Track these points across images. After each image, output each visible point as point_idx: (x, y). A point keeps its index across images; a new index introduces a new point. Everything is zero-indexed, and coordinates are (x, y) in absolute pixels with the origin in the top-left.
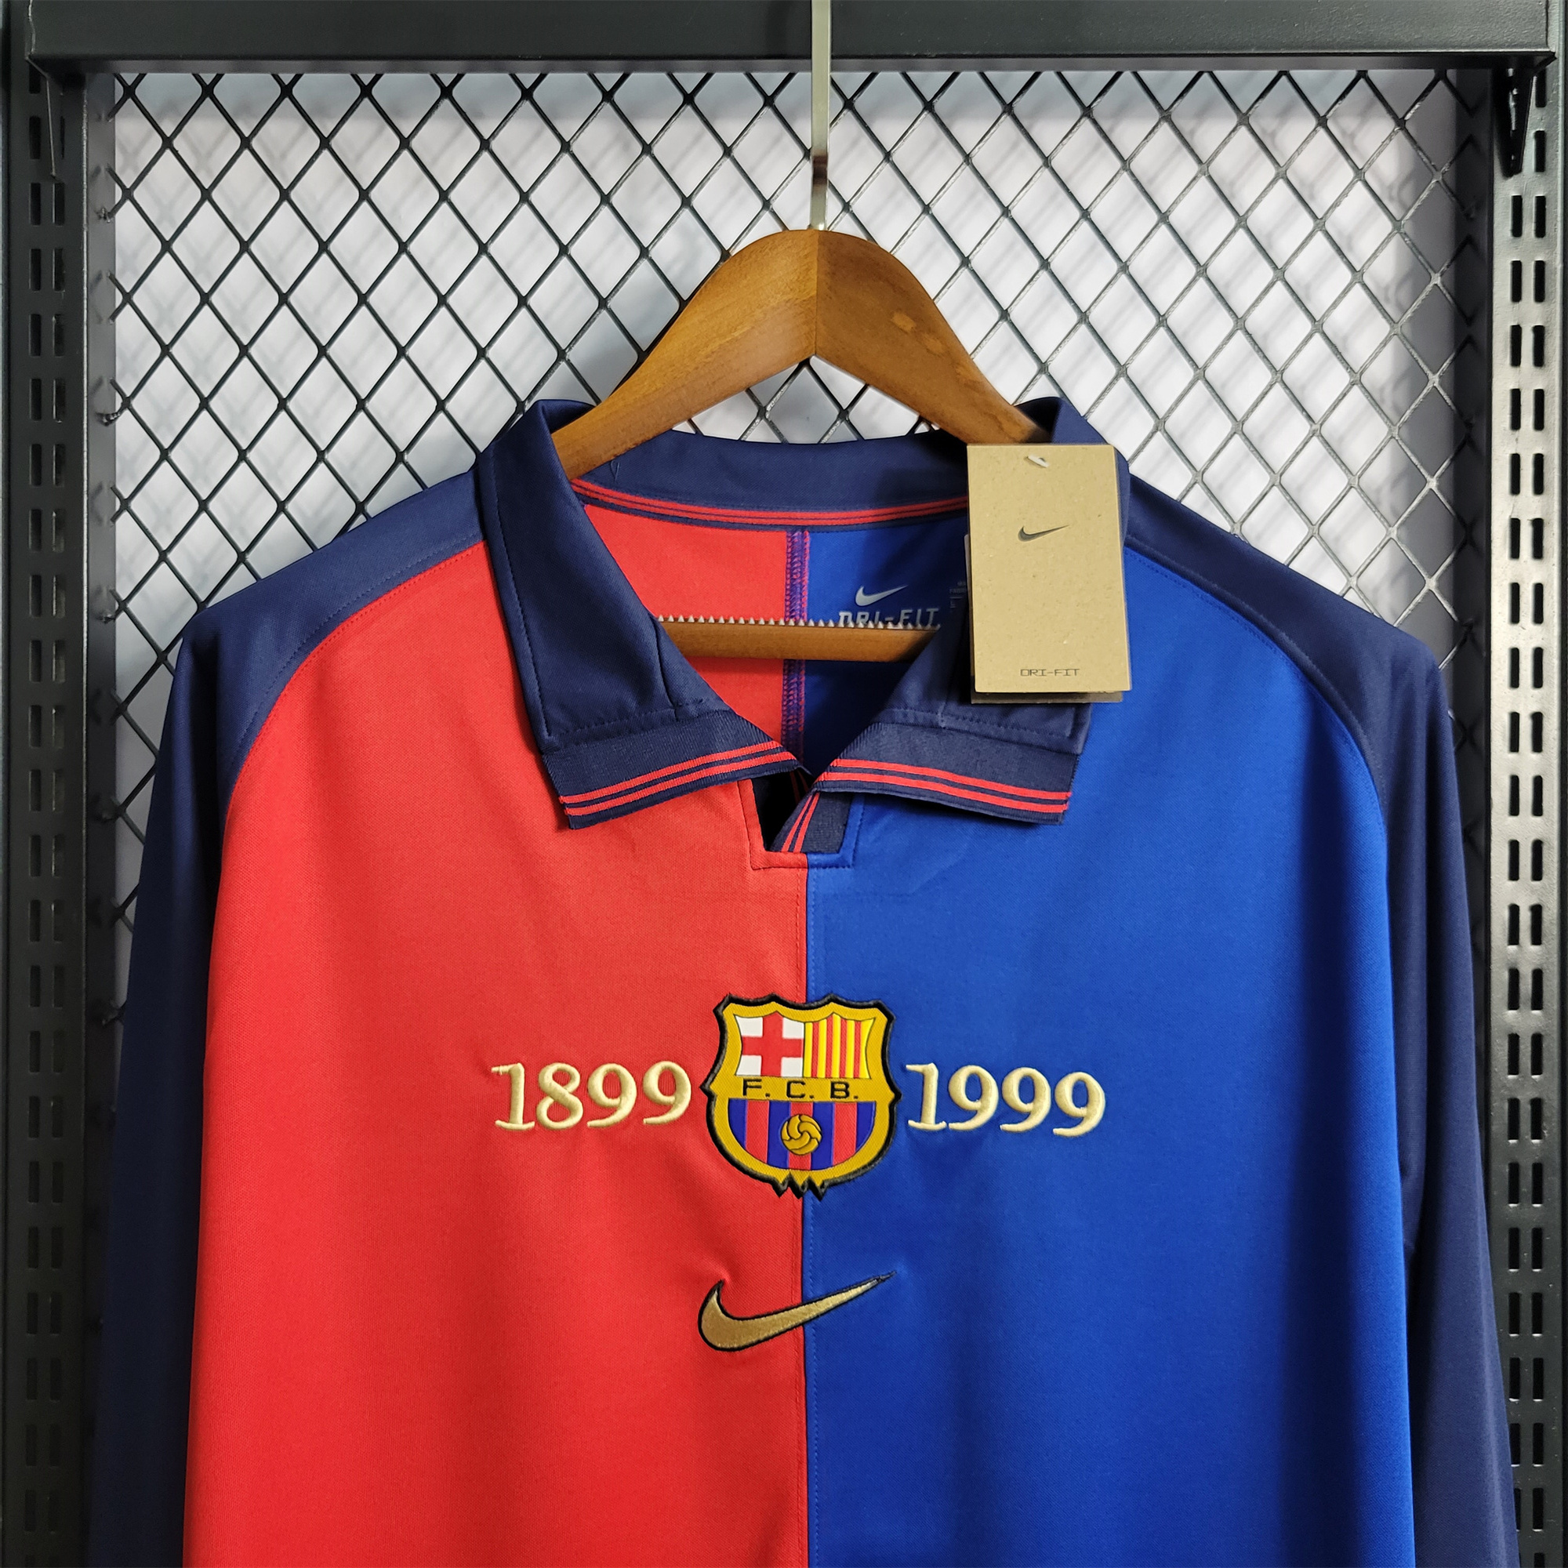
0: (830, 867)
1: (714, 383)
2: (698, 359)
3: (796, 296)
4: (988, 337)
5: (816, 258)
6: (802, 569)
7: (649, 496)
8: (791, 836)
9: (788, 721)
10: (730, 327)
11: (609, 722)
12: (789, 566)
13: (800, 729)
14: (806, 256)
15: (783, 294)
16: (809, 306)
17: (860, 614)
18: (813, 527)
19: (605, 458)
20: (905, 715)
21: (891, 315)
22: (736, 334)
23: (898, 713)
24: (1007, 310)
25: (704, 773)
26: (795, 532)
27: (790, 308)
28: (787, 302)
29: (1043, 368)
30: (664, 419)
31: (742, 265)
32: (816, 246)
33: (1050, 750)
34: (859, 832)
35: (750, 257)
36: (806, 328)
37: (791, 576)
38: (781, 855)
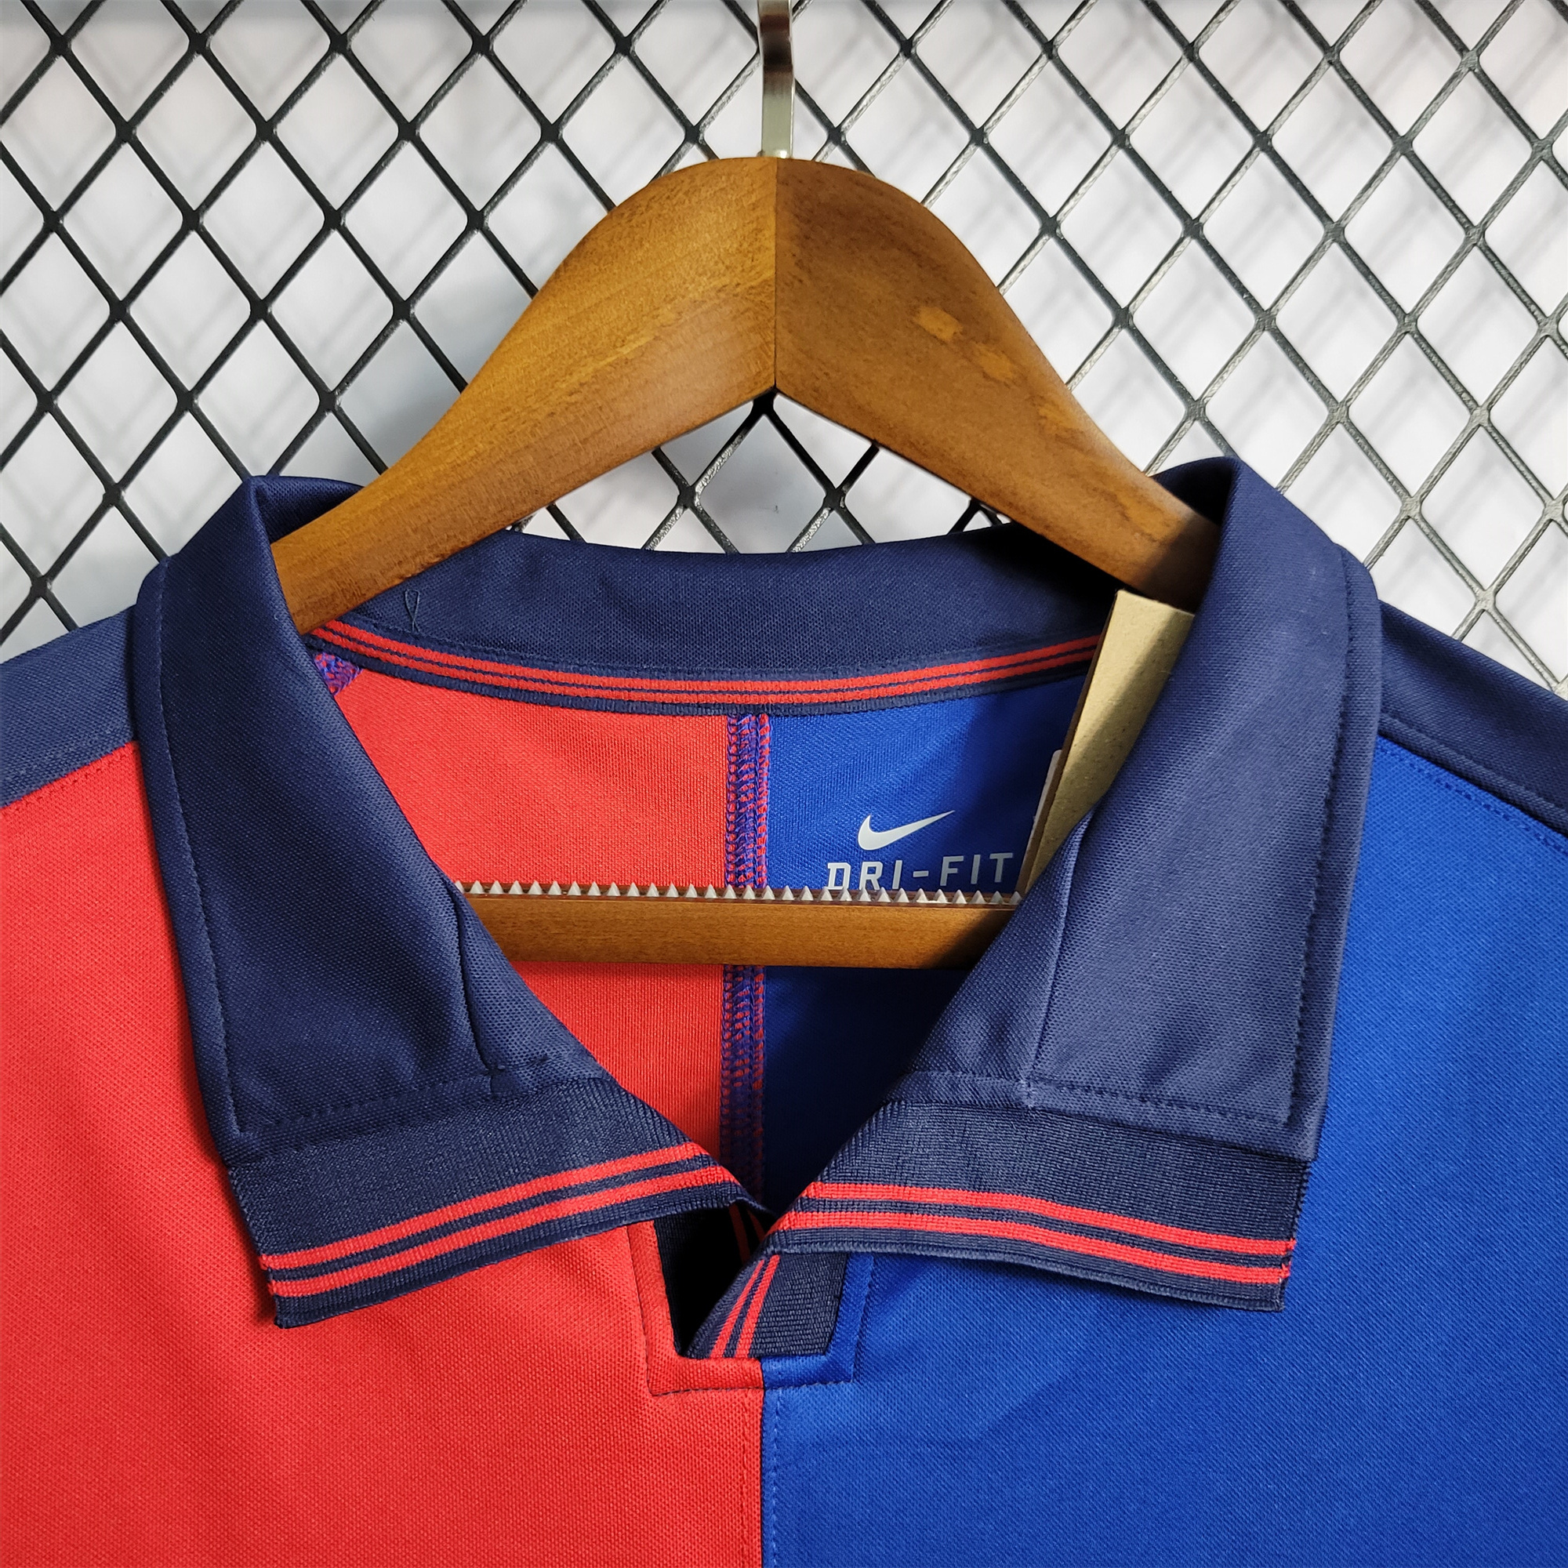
0: (809, 1383)
1: (585, 441)
2: (553, 398)
3: (736, 280)
4: (1095, 356)
5: (772, 209)
6: (757, 785)
7: (474, 653)
8: (728, 1328)
9: (732, 1071)
10: (613, 338)
11: (361, 1103)
12: (732, 778)
13: (758, 1086)
14: (754, 207)
15: (713, 276)
16: (762, 297)
17: (866, 865)
18: (776, 706)
19: (384, 583)
20: (954, 1087)
21: (914, 311)
22: (625, 351)
23: (940, 1080)
24: (1127, 308)
25: (545, 1213)
26: (744, 715)
27: (725, 302)
28: (720, 291)
29: (1196, 409)
30: (492, 509)
31: (634, 223)
32: (773, 186)
33: (1247, 1150)
34: (866, 1310)
35: (648, 207)
36: (757, 339)
37: (737, 797)
38: (712, 1363)
